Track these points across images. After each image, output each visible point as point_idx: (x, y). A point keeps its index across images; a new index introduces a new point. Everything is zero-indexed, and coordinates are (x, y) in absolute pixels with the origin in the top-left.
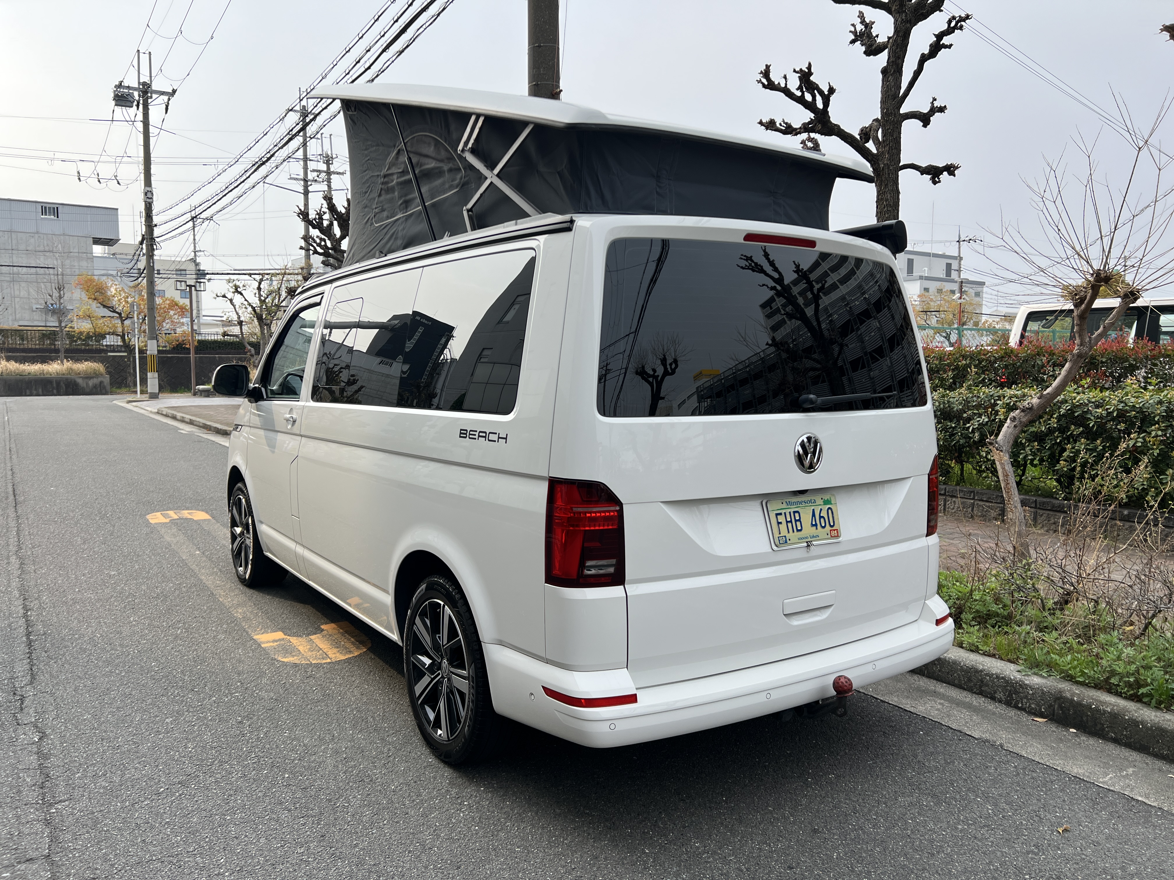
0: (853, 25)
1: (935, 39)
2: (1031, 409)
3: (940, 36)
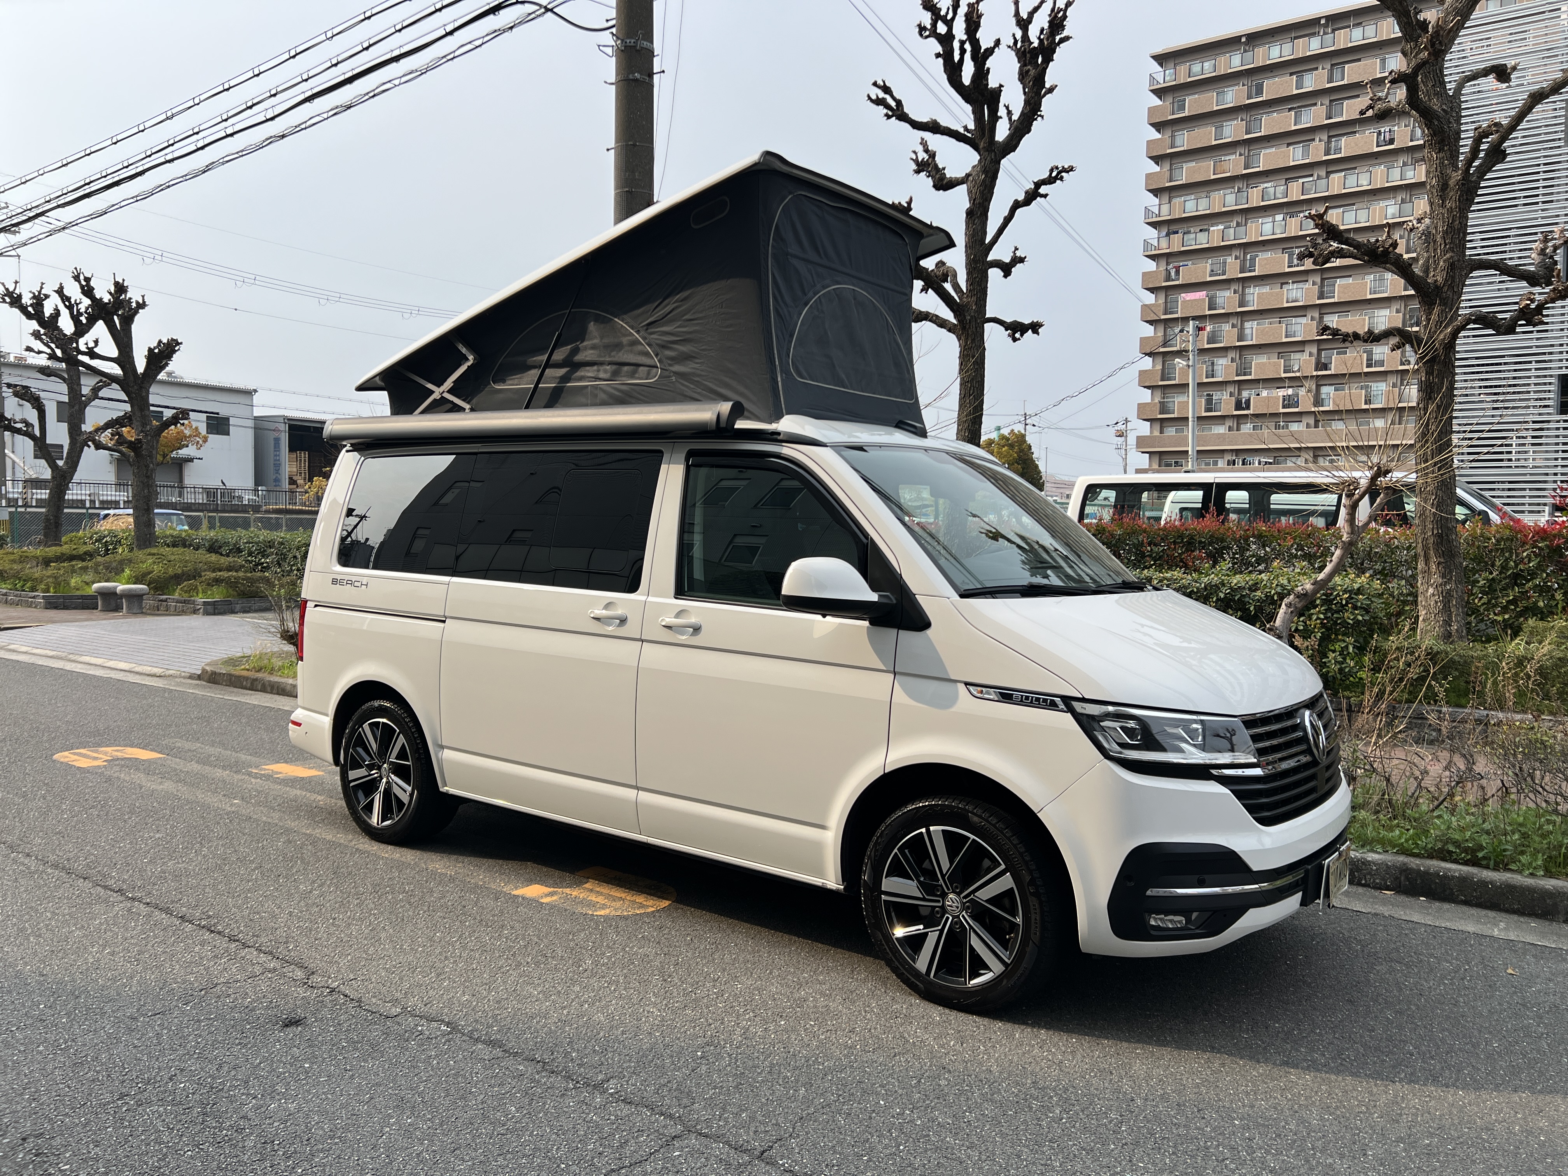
0: (914, 152)
1: (1033, 187)
2: (1305, 595)
3: (1038, 185)
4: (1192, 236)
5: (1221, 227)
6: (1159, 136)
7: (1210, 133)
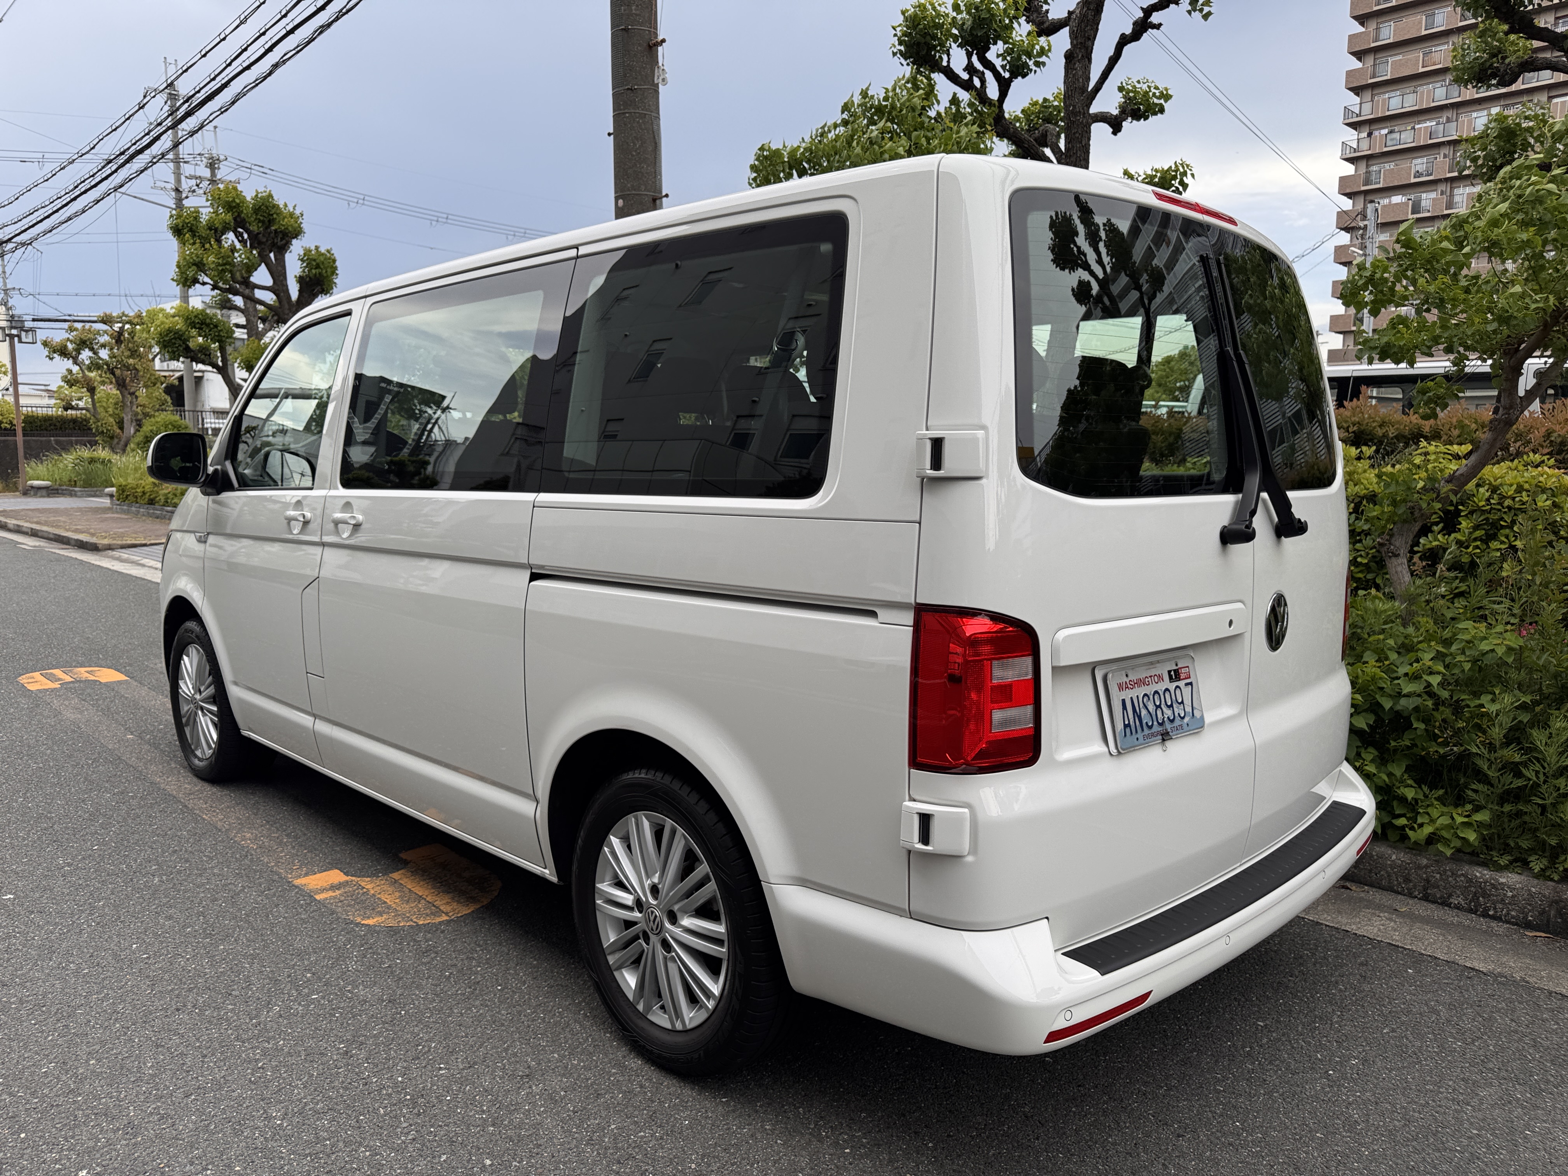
1: (1141, 14)
3: (1148, 11)
4: (1396, 136)
5: (1428, 124)
6: (1362, 29)
7: (1421, 23)
